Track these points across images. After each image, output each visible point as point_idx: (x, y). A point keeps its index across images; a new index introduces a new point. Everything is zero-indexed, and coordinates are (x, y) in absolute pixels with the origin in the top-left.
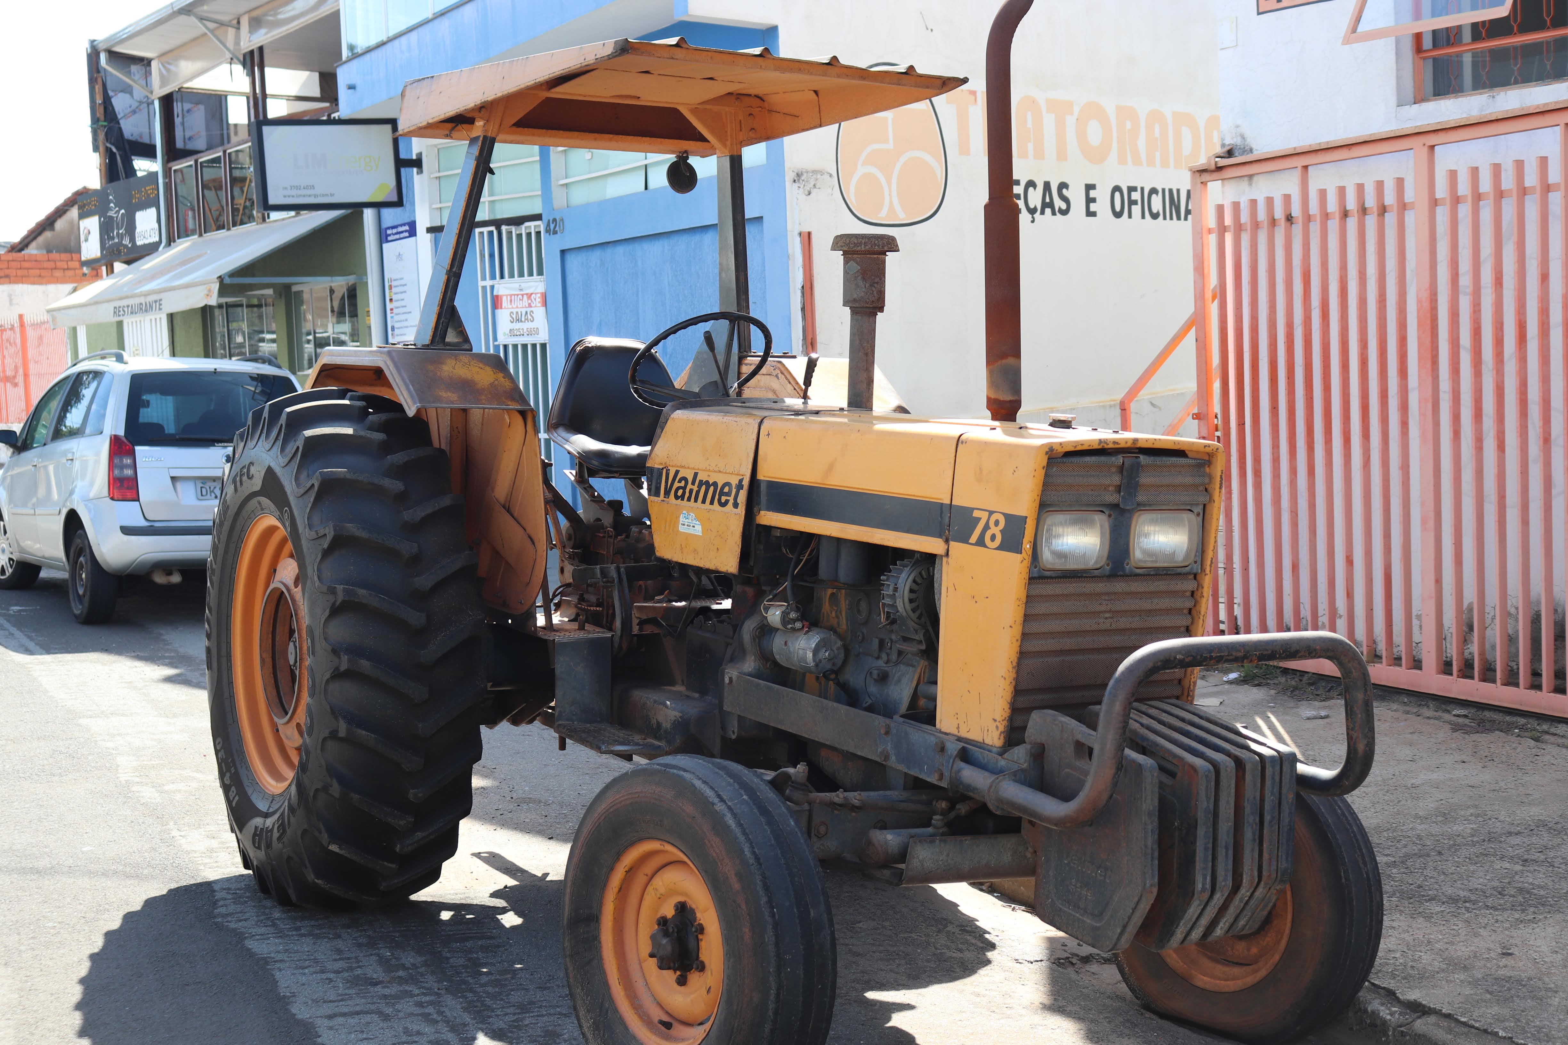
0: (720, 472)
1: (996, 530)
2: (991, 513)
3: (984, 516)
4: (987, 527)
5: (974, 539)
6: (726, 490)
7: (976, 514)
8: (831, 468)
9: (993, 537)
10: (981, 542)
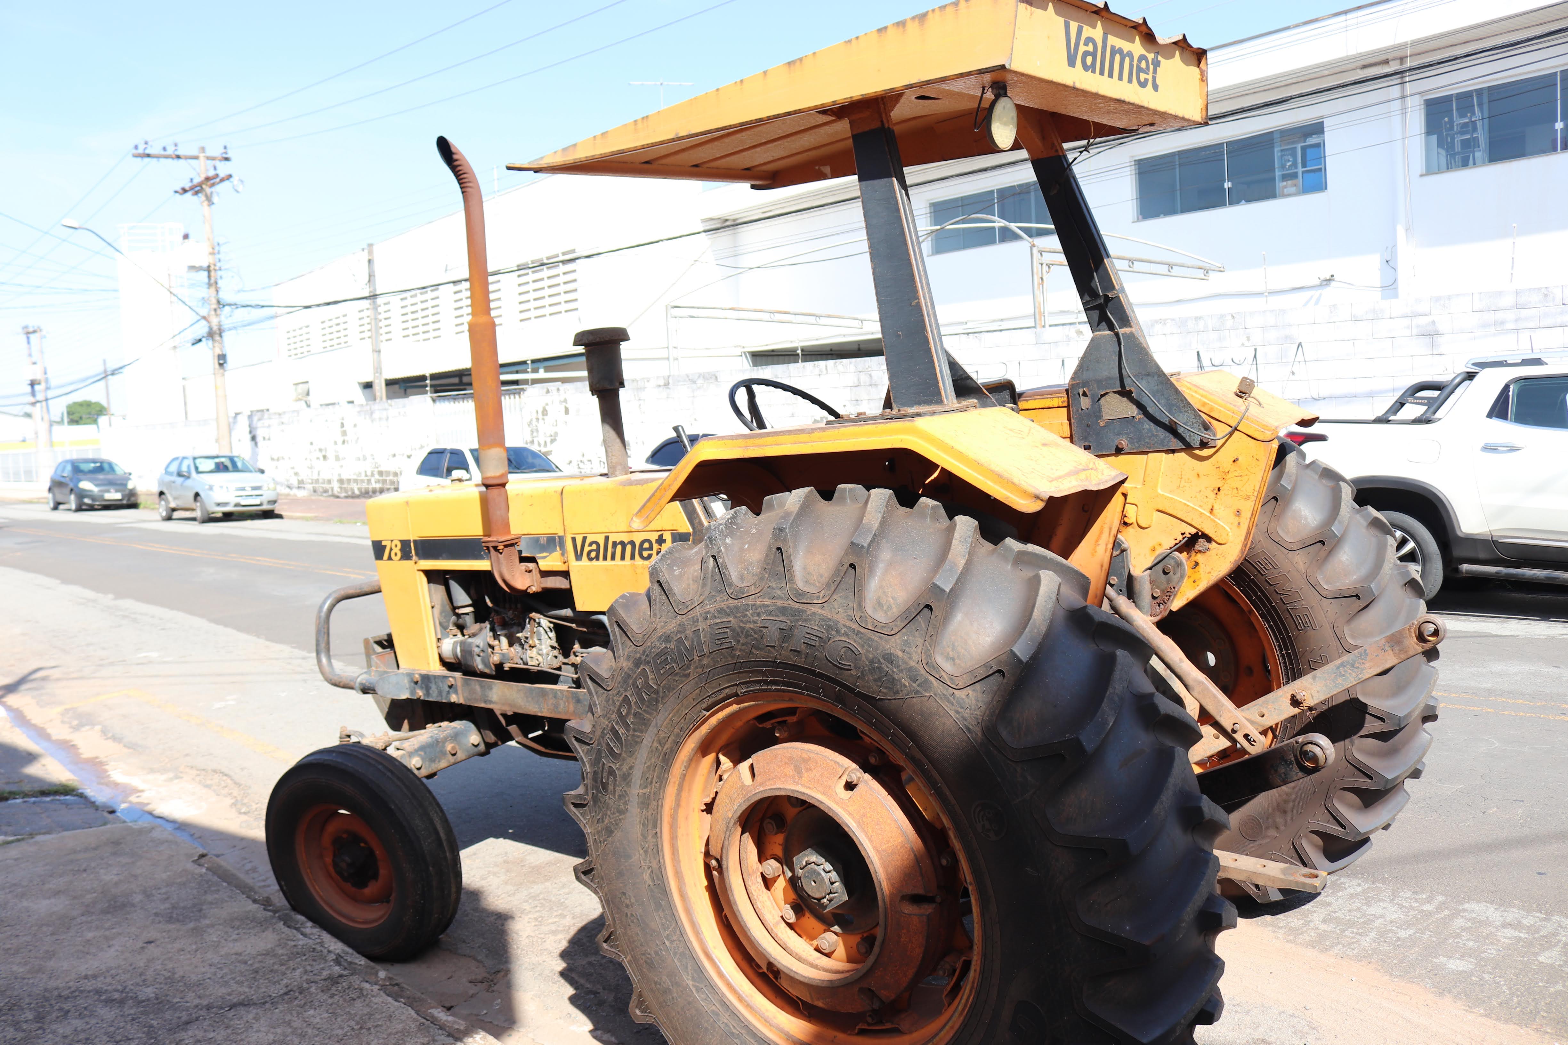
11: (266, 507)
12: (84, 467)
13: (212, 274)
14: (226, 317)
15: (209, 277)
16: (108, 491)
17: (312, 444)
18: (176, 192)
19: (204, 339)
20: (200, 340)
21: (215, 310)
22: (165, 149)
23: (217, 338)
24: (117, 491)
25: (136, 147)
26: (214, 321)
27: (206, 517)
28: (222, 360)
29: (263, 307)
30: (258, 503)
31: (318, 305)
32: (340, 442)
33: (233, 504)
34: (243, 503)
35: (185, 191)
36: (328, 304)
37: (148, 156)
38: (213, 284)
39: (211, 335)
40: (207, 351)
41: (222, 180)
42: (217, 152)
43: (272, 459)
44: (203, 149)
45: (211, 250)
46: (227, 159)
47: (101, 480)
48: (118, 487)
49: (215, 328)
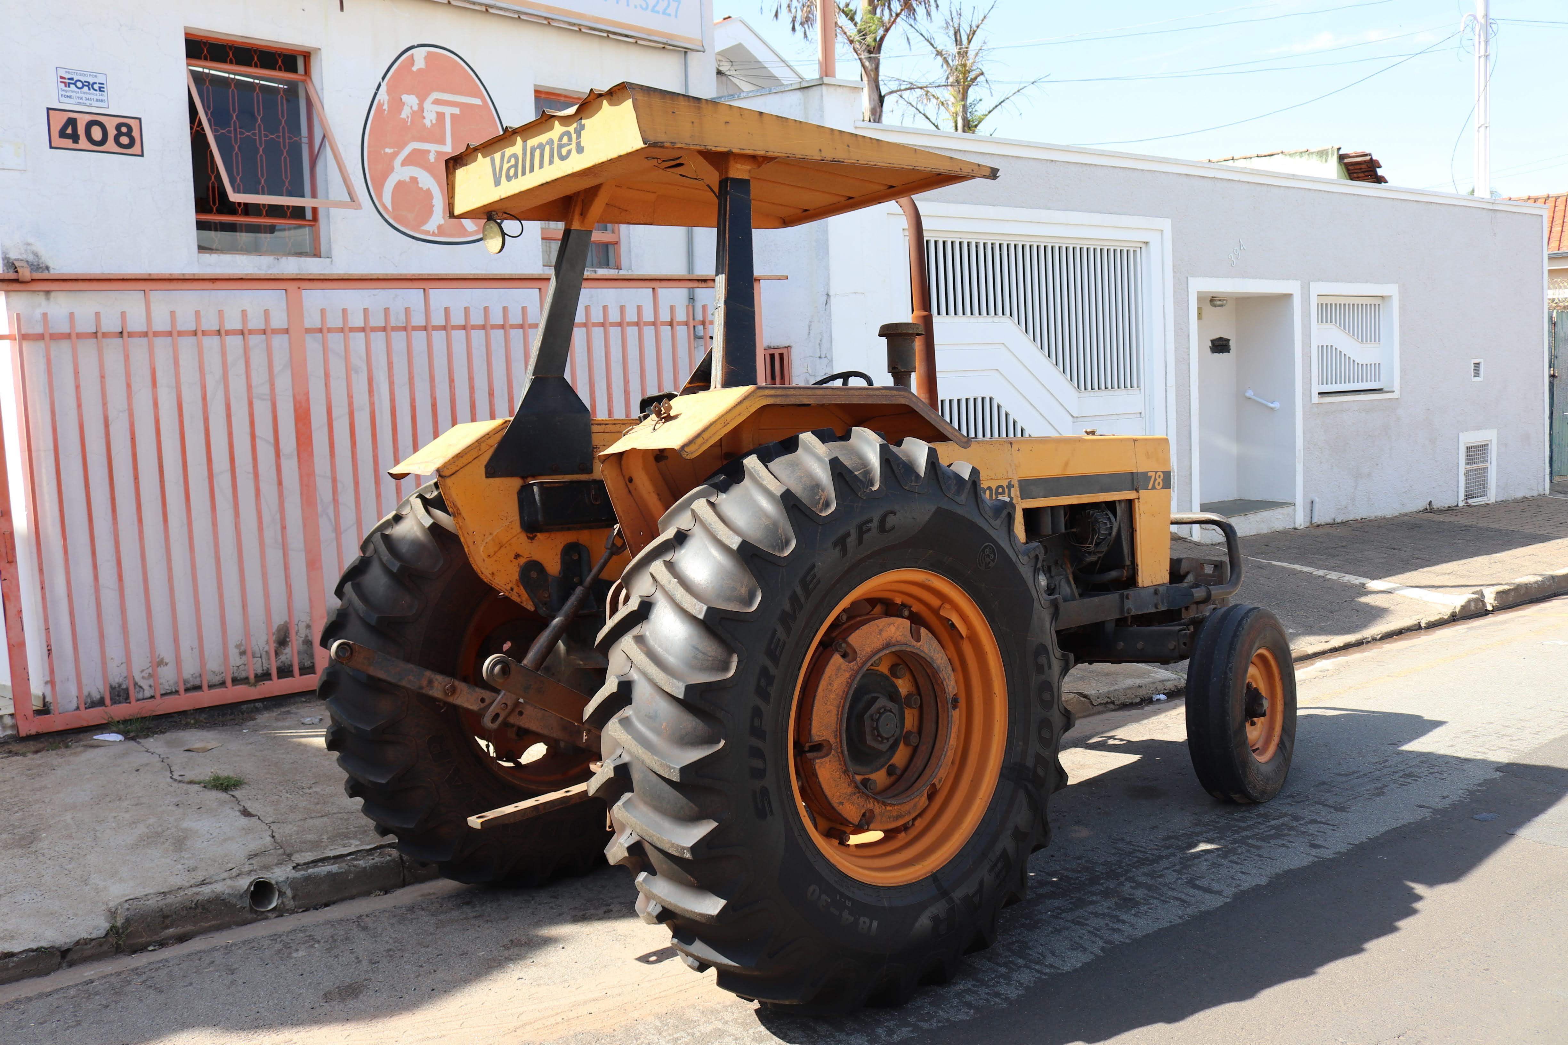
0: (992, 479)
1: (1159, 480)
2: (1156, 472)
3: (1153, 474)
4: (1155, 480)
5: (1150, 487)
6: (1000, 490)
7: (1150, 474)
8: (1067, 464)
9: (1159, 484)
10: (1154, 488)
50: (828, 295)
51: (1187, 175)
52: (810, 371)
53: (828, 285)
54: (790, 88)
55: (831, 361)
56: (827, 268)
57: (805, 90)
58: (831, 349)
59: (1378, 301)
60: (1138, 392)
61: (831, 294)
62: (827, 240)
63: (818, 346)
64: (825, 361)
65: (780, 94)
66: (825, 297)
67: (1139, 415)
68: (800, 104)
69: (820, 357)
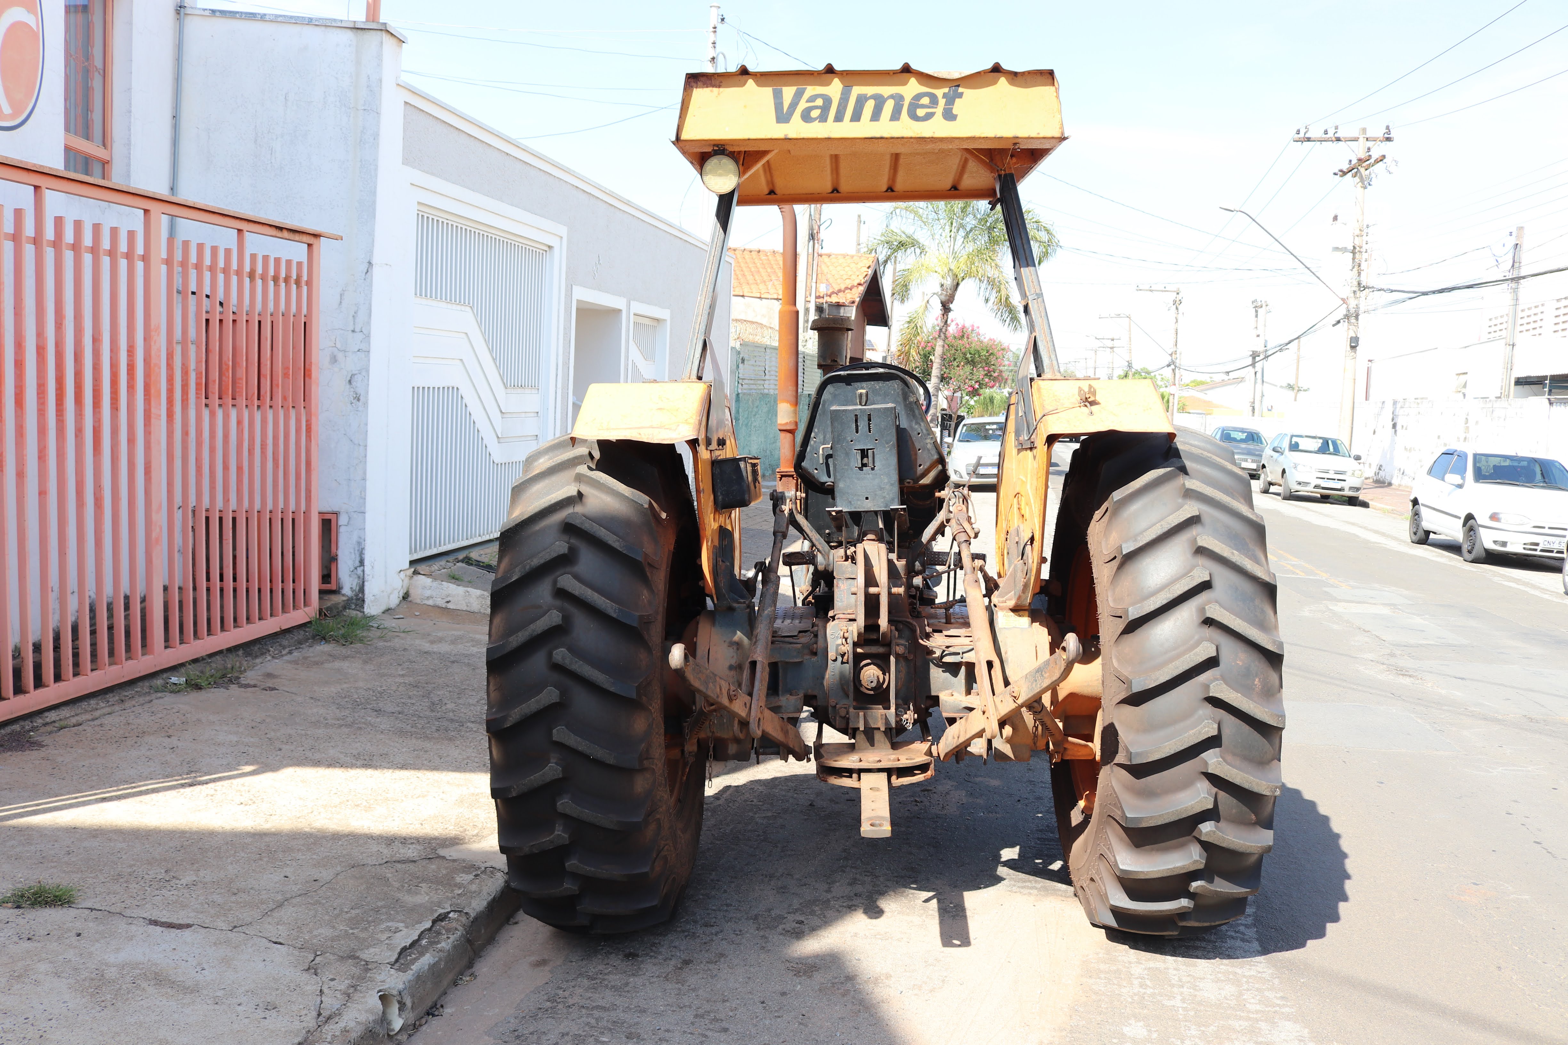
11: (1347, 493)
12: (1234, 435)
13: (1357, 256)
14: (1366, 301)
15: (1354, 259)
16: (1246, 460)
17: (1439, 437)
18: (1335, 174)
19: (1341, 321)
20: (1339, 322)
21: (1355, 292)
22: (1326, 132)
23: (1353, 320)
24: (1253, 461)
25: (1298, 132)
26: (1352, 303)
27: (1288, 494)
28: (1354, 344)
29: (1392, 291)
30: (1339, 487)
31: (1434, 292)
32: (1462, 439)
33: (1313, 485)
34: (1323, 485)
35: (1344, 173)
36: (1441, 291)
37: (1309, 140)
38: (1357, 266)
39: (1347, 317)
40: (1344, 332)
41: (1377, 161)
42: (1380, 133)
43: (1406, 449)
44: (1364, 130)
45: (1358, 232)
46: (1388, 139)
47: (1242, 449)
48: (1254, 458)
49: (1352, 311)
50: (370, 263)
51: (577, 187)
52: (339, 345)
53: (371, 252)
54: (339, 24)
55: (368, 336)
56: (371, 234)
57: (359, 31)
58: (369, 323)
59: (655, 324)
60: (537, 392)
61: (374, 262)
62: (374, 202)
63: (351, 318)
64: (359, 336)
65: (323, 28)
66: (367, 265)
67: (536, 415)
68: (350, 46)
69: (353, 331)
